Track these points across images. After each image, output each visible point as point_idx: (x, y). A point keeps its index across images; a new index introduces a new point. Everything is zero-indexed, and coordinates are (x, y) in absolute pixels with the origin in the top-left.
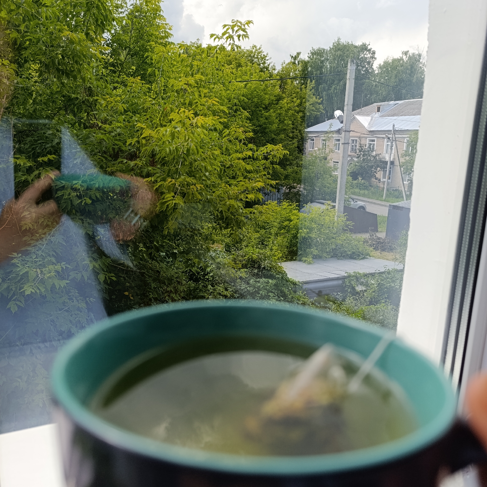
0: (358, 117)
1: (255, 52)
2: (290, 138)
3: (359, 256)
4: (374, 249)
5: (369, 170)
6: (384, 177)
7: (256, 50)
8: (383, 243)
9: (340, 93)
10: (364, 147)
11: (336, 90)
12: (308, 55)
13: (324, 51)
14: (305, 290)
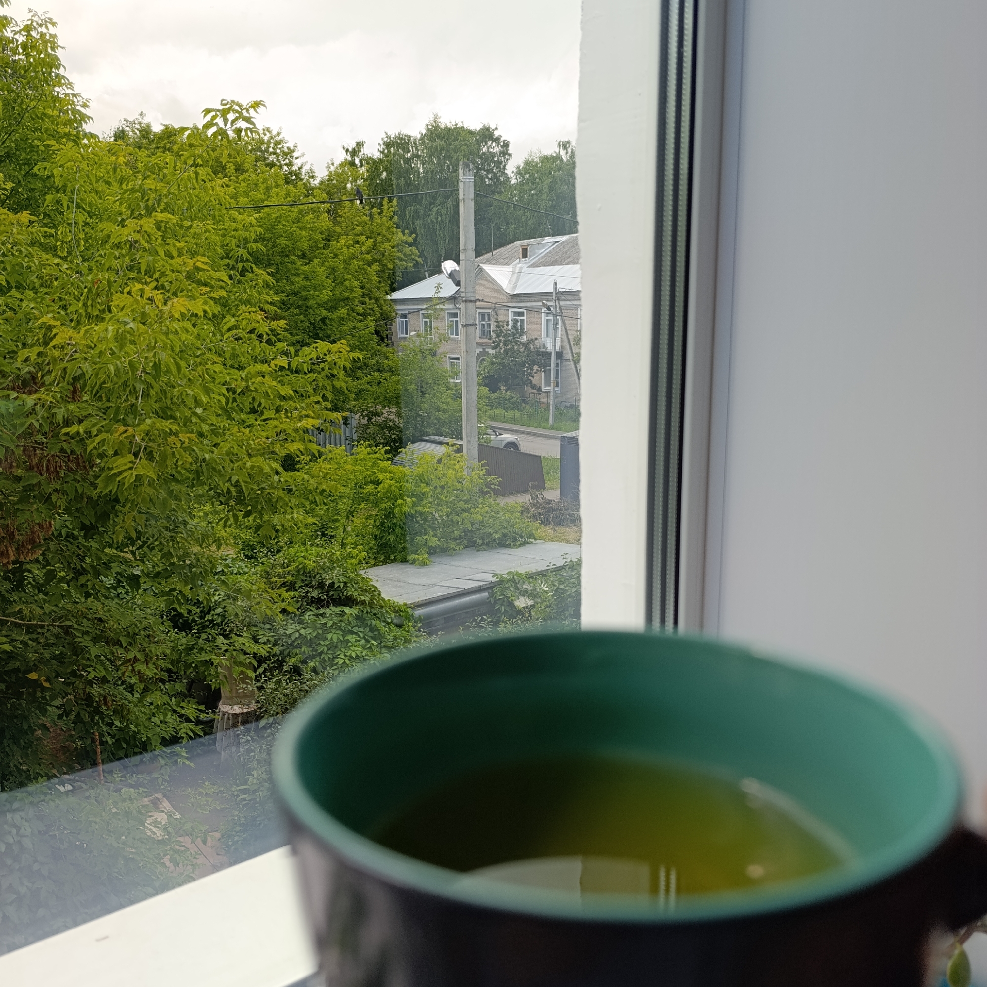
0: (487, 268)
1: (269, 142)
2: (358, 314)
3: (515, 539)
4: (542, 523)
5: (518, 372)
6: (548, 383)
7: (272, 138)
8: (556, 510)
9: (450, 221)
10: (506, 327)
11: (441, 216)
12: (378, 147)
13: (408, 140)
14: (420, 619)
